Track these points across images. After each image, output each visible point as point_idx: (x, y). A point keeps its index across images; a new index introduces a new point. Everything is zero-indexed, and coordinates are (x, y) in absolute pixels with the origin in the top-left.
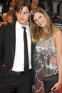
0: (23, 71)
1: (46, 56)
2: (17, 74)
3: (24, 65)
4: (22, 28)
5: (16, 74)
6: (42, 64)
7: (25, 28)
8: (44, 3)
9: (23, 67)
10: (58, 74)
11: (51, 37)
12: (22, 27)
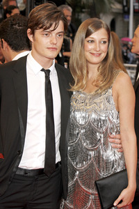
0: (43, 167)
1: (100, 133)
2: (28, 174)
3: (44, 155)
4: (43, 70)
5: (26, 173)
6: (92, 150)
7: (49, 71)
8: (80, 17)
9: (43, 158)
10: (125, 171)
11: (110, 91)
12: (42, 68)
